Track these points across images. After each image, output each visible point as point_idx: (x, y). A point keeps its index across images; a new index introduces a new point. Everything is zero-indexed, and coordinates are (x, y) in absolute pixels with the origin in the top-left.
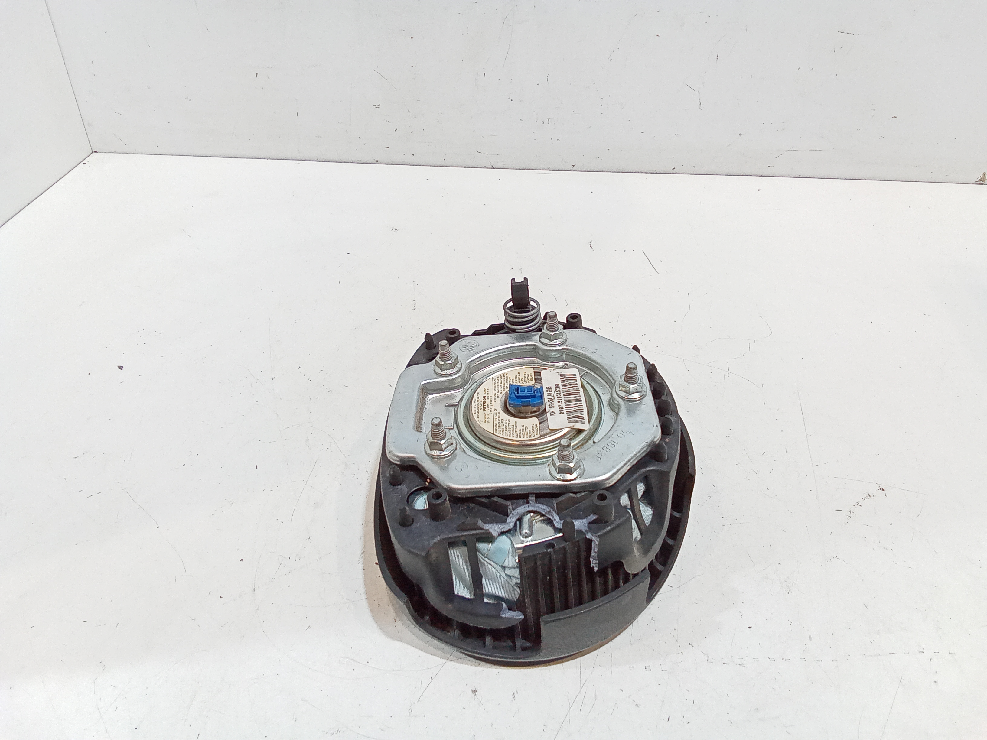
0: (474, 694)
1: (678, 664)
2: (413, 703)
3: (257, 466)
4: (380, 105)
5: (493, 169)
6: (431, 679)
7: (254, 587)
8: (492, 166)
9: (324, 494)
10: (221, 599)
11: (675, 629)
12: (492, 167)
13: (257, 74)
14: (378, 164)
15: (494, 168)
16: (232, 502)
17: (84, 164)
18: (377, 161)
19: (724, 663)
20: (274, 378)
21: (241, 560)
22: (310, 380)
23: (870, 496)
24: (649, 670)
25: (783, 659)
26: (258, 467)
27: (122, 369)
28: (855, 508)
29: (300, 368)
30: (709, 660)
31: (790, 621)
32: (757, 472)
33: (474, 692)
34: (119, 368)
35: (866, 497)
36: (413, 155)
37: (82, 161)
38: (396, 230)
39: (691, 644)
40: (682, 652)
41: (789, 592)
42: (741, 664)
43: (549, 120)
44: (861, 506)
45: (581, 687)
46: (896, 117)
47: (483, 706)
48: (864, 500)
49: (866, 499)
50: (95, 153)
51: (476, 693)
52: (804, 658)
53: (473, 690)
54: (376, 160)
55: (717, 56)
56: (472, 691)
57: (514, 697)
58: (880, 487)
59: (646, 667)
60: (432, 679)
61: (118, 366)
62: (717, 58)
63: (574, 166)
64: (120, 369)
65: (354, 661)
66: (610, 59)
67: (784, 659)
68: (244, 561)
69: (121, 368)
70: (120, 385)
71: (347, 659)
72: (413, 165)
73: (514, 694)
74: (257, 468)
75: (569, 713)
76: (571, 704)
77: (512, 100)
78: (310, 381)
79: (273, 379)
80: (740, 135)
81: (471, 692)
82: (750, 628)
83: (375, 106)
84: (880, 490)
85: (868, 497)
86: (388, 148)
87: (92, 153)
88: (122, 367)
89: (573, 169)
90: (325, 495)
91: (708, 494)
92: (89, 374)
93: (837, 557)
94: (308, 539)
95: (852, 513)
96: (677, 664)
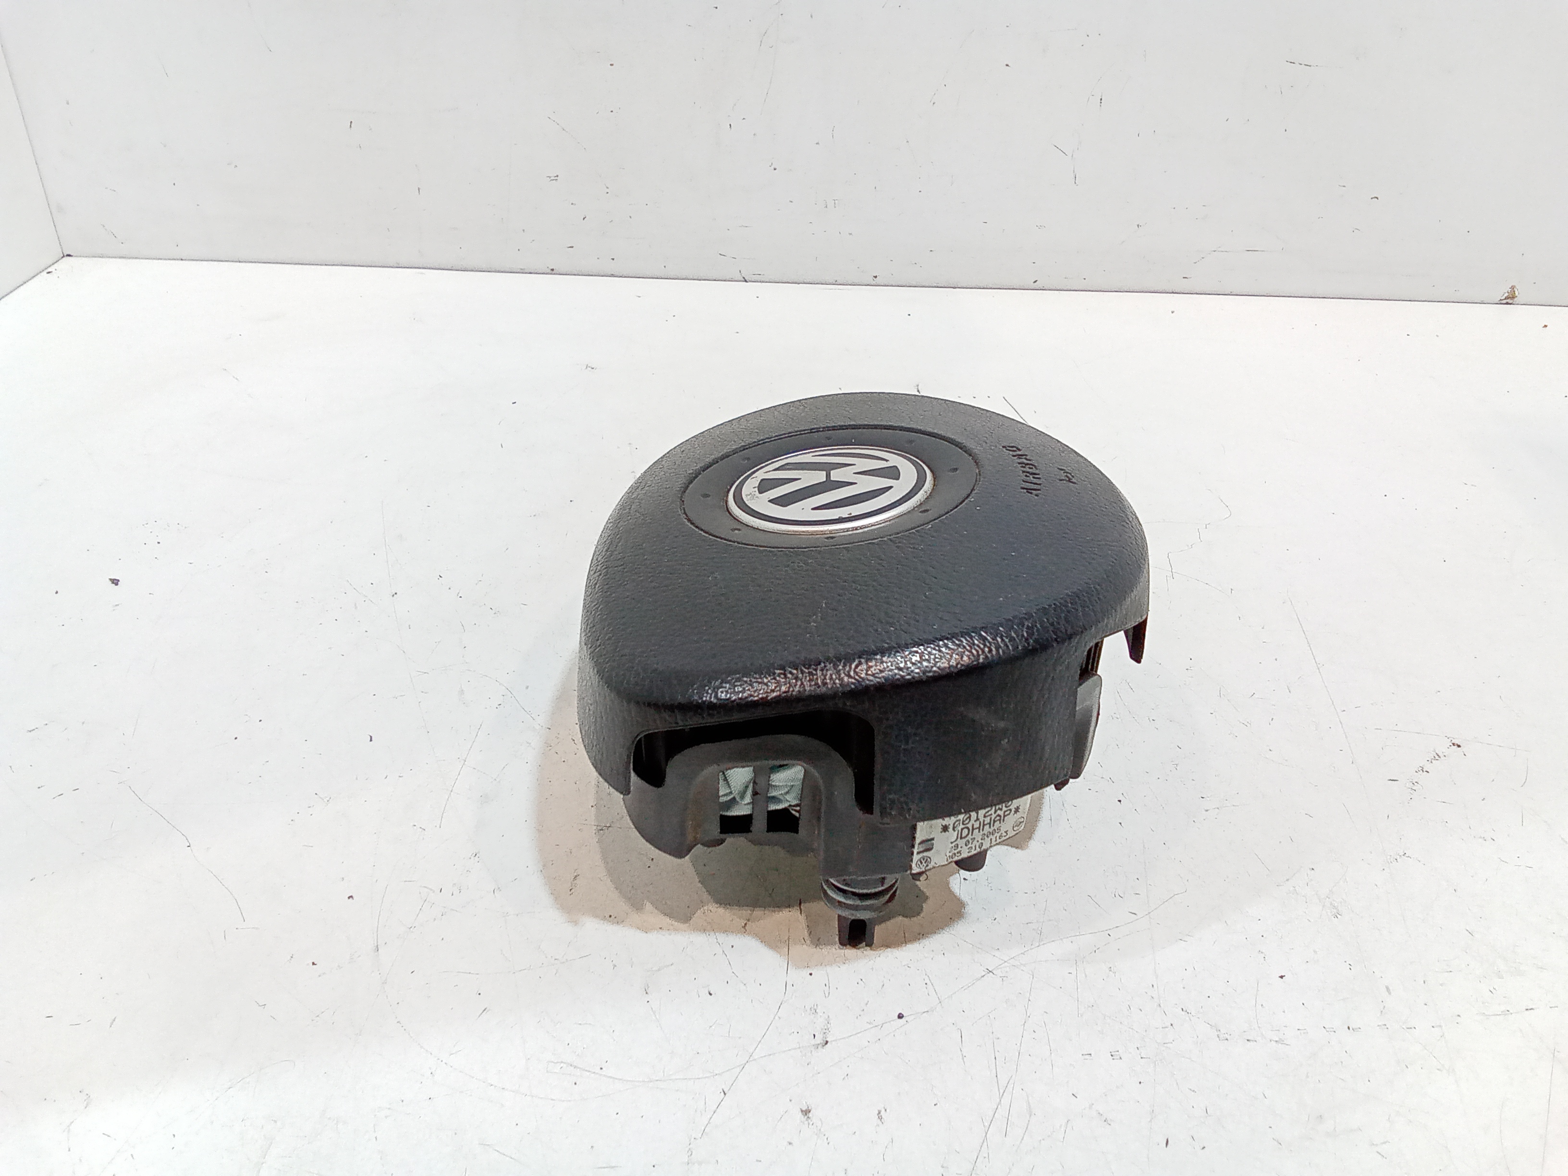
0: (806, 1117)
1: (1169, 1045)
2: (693, 1139)
3: (371, 737)
4: (557, 176)
5: (745, 283)
6: (722, 1093)
7: (376, 945)
8: (744, 278)
9: (498, 780)
10: (314, 966)
11: (1153, 986)
12: (743, 280)
13: (351, 122)
14: (554, 274)
15: (746, 281)
16: (328, 799)
17: (49, 273)
18: (552, 270)
19: (1248, 1040)
20: (396, 594)
21: (349, 898)
22: (460, 595)
23: (1440, 757)
24: (1118, 1057)
25: (1349, 1028)
26: (373, 739)
27: (117, 584)
28: (1420, 776)
29: (440, 577)
30: (1221, 1036)
31: (1348, 963)
32: (1246, 724)
33: (806, 1112)
34: (113, 583)
35: (1433, 757)
36: (613, 259)
37: (46, 269)
38: (593, 368)
39: (1184, 1009)
40: (1172, 1025)
41: (1338, 916)
42: (1277, 1039)
43: (836, 201)
44: (1428, 772)
45: (1001, 1095)
46: (1377, 198)
47: (826, 1137)
48: (1431, 762)
49: (1433, 761)
50: (68, 257)
51: (810, 1115)
52: (1384, 1023)
53: (804, 1109)
54: (552, 268)
55: (1101, 99)
56: (802, 1111)
57: (880, 1118)
58: (1453, 742)
59: (1113, 1054)
60: (725, 1094)
61: (110, 579)
62: (1101, 103)
63: (876, 277)
64: (114, 585)
65: (575, 1067)
66: (932, 103)
67: (1351, 1028)
68: (355, 898)
69: (115, 582)
70: (114, 610)
71: (562, 1065)
72: (613, 276)
73: (879, 1113)
74: (371, 740)
75: (985, 1143)
76: (987, 1124)
77: (775, 169)
78: (461, 597)
79: (393, 596)
80: (1138, 226)
81: (800, 1113)
82: (1282, 977)
83: (550, 177)
84: (1453, 746)
85: (1437, 757)
86: (572, 247)
87: (62, 257)
88: (118, 581)
89: (875, 282)
90: (499, 782)
91: (1172, 761)
92: (57, 593)
93: (1407, 855)
94: (472, 857)
95: (1415, 784)
96: (1165, 1045)
